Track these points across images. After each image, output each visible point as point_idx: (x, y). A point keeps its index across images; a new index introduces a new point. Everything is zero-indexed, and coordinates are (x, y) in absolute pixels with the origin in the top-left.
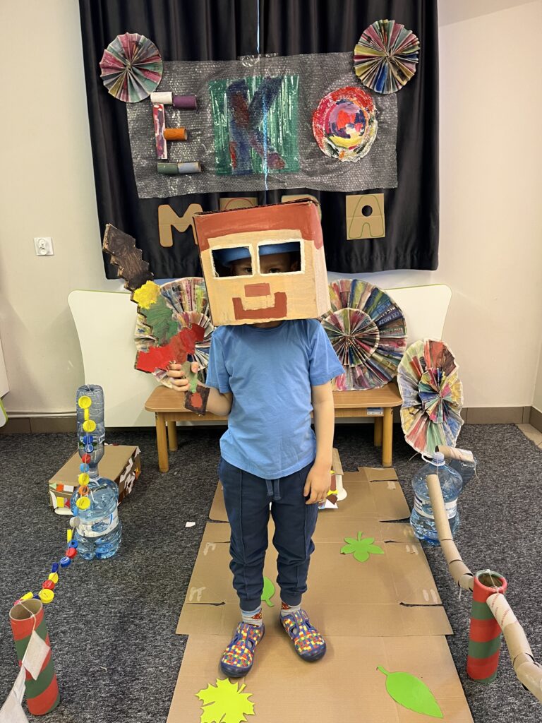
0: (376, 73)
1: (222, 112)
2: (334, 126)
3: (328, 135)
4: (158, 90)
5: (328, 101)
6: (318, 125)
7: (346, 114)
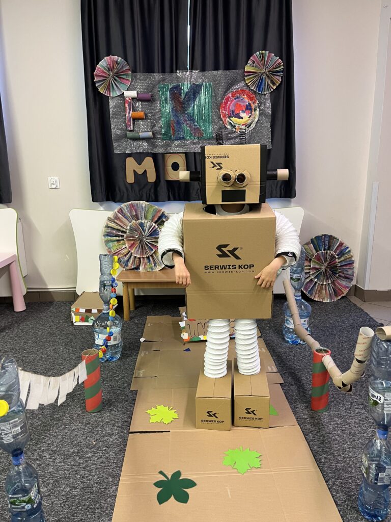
0: (257, 82)
1: (166, 103)
2: (233, 112)
3: (229, 117)
4: (128, 89)
5: (229, 97)
6: (224, 111)
7: (240, 105)
